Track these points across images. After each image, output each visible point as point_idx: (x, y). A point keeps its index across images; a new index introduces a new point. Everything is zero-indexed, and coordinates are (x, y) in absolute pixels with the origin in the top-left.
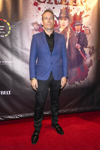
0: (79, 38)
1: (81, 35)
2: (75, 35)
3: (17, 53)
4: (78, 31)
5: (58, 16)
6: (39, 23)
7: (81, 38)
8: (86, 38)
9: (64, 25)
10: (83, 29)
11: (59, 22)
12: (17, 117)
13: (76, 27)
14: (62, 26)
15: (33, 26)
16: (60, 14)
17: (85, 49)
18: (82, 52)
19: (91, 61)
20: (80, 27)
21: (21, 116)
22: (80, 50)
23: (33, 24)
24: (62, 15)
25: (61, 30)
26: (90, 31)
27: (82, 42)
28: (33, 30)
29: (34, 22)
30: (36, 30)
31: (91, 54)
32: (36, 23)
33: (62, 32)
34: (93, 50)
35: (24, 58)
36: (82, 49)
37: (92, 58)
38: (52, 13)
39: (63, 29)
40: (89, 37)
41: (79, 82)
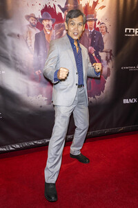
0: (93, 39)
1: (95, 35)
2: (88, 34)
3: (8, 59)
4: (91, 29)
5: (63, 6)
6: (37, 16)
7: (94, 39)
8: (101, 38)
10: (98, 26)
12: (11, 149)
13: (88, 23)
15: (28, 20)
16: (66, 3)
17: (101, 54)
18: (97, 58)
19: (109, 69)
20: (94, 22)
21: (18, 146)
22: (94, 55)
23: (28, 17)
26: (106, 28)
27: (96, 44)
28: (28, 26)
30: (33, 26)
31: (108, 60)
32: (32, 16)
34: (111, 54)
35: (18, 66)
36: (97, 54)
37: (110, 65)
40: (105, 38)
41: (94, 97)
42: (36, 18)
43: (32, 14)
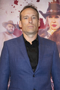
5: (45, 12)
6: (15, 23)
9: (54, 26)
11: (47, 21)
14: (51, 27)
16: (49, 9)
23: (6, 24)
24: (51, 11)
25: (51, 32)
28: (4, 33)
29: (7, 21)
30: (10, 33)
33: (51, 37)
38: (36, 10)
39: (53, 31)
42: (14, 25)
43: (10, 21)
